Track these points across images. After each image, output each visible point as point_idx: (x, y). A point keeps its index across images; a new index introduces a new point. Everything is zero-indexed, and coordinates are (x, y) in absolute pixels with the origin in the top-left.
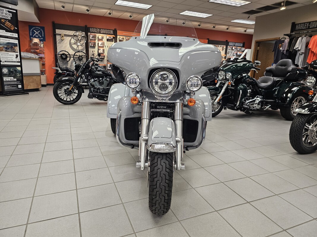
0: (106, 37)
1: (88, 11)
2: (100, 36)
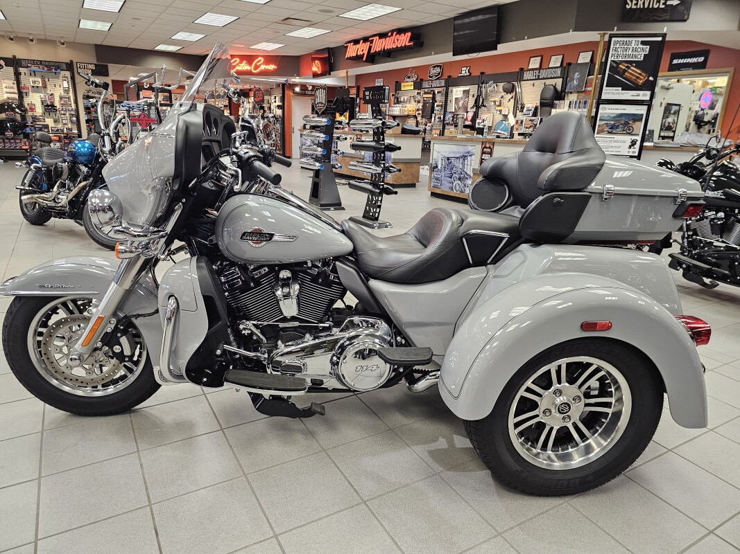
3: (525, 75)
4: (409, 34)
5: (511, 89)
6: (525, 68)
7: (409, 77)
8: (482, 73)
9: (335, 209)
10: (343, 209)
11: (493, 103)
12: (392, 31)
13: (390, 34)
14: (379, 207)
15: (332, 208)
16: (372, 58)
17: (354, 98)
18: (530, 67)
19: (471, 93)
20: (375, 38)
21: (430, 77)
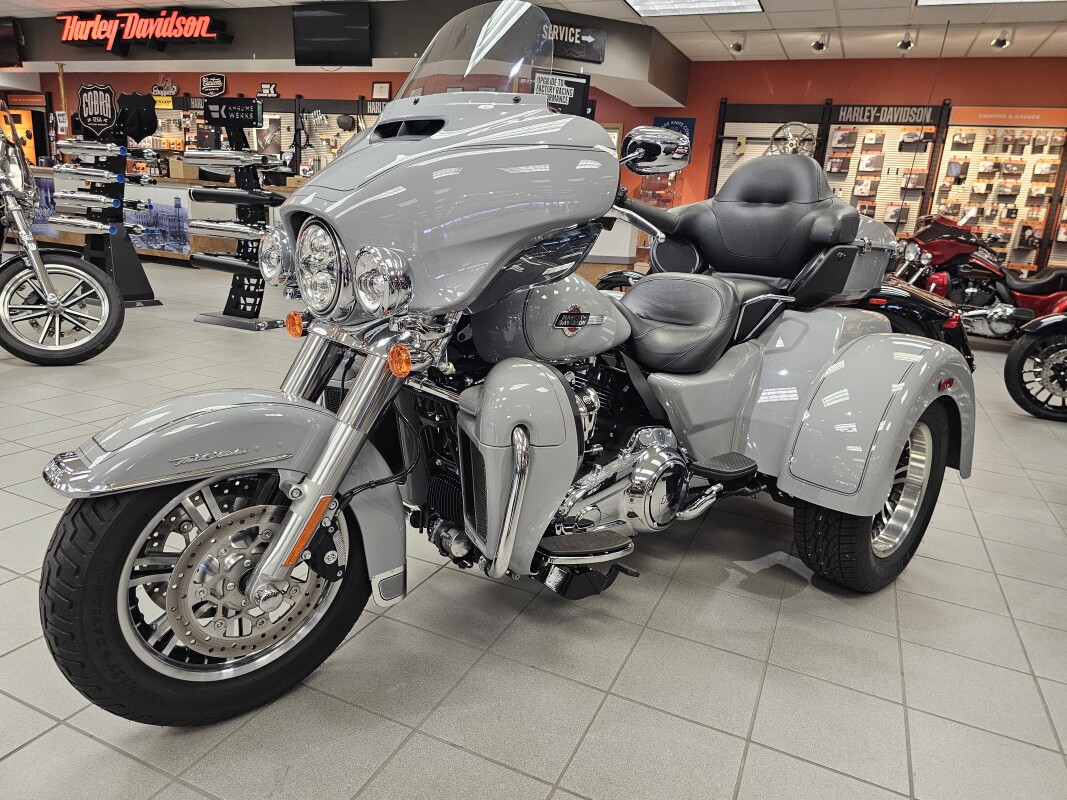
0: (895, 135)
1: (738, 48)
2: (868, 134)
3: (369, 107)
4: (207, 19)
5: (350, 125)
6: (369, 98)
7: (161, 89)
8: (299, 97)
9: (146, 304)
10: (158, 303)
11: (324, 143)
12: (170, 10)
13: (164, 13)
14: (261, 295)
15: (139, 304)
16: (125, 48)
17: (41, 113)
18: (374, 97)
19: (284, 125)
20: (130, 16)
21: (203, 91)
